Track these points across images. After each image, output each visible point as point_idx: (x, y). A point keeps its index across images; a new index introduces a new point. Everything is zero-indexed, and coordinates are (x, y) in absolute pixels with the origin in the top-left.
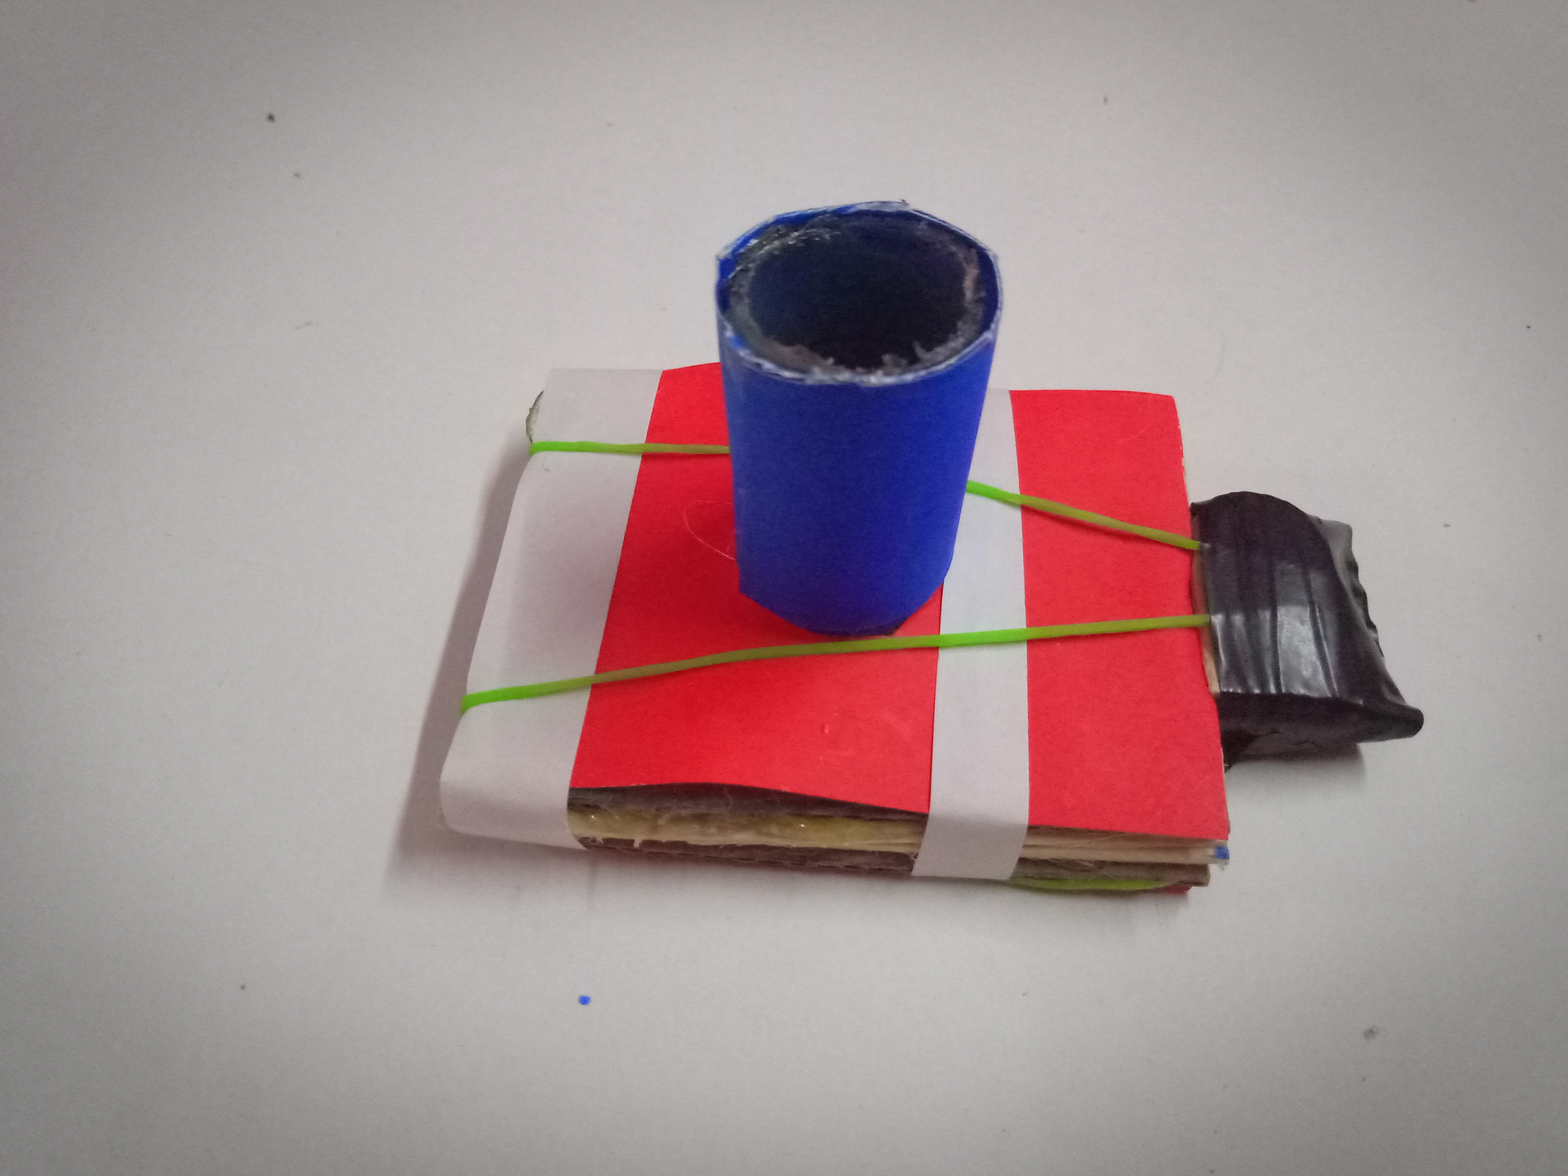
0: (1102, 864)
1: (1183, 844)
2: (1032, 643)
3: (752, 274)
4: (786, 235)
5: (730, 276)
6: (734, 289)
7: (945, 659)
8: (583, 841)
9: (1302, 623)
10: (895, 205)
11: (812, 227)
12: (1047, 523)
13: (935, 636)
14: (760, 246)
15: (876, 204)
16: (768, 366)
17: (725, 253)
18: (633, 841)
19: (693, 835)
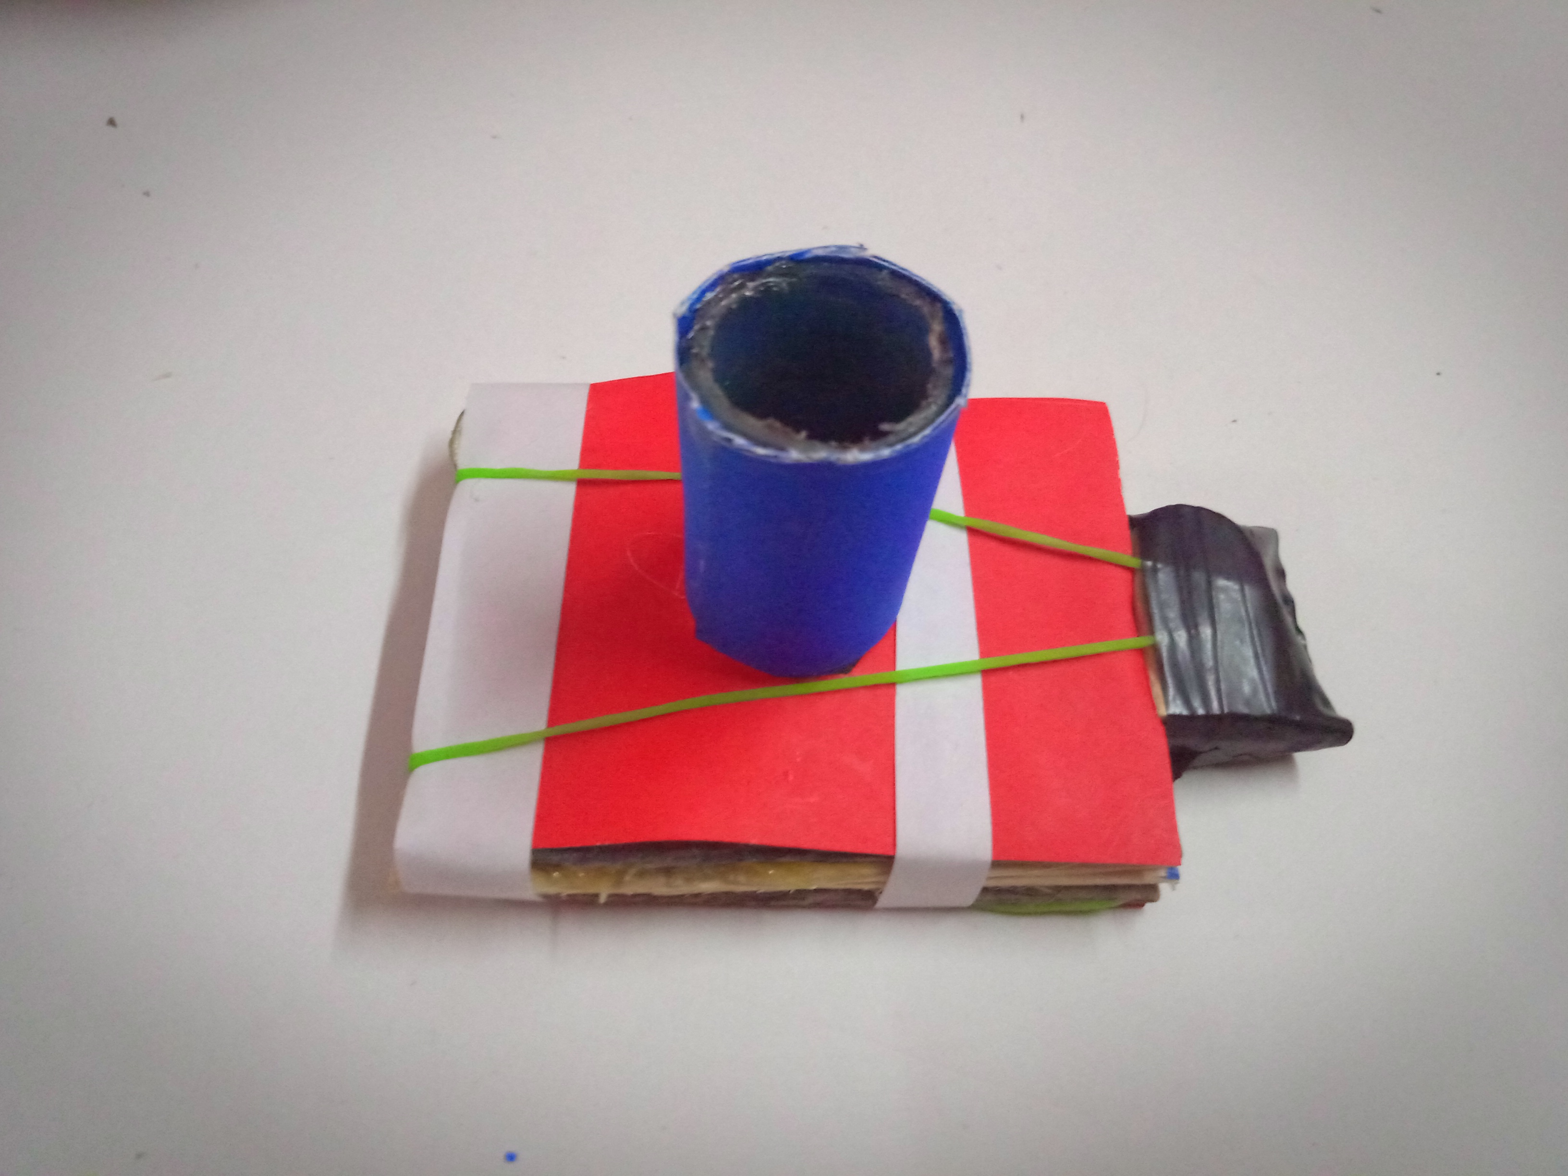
0: (1058, 889)
1: (1137, 871)
2: (986, 673)
3: (711, 333)
4: (742, 286)
5: (691, 335)
6: (695, 351)
7: (904, 695)
8: (546, 896)
9: (1242, 641)
10: (853, 250)
11: (770, 275)
12: (993, 544)
13: (892, 673)
14: (717, 300)
15: (834, 249)
16: (739, 441)
17: (683, 310)
18: (596, 896)
19: (659, 887)
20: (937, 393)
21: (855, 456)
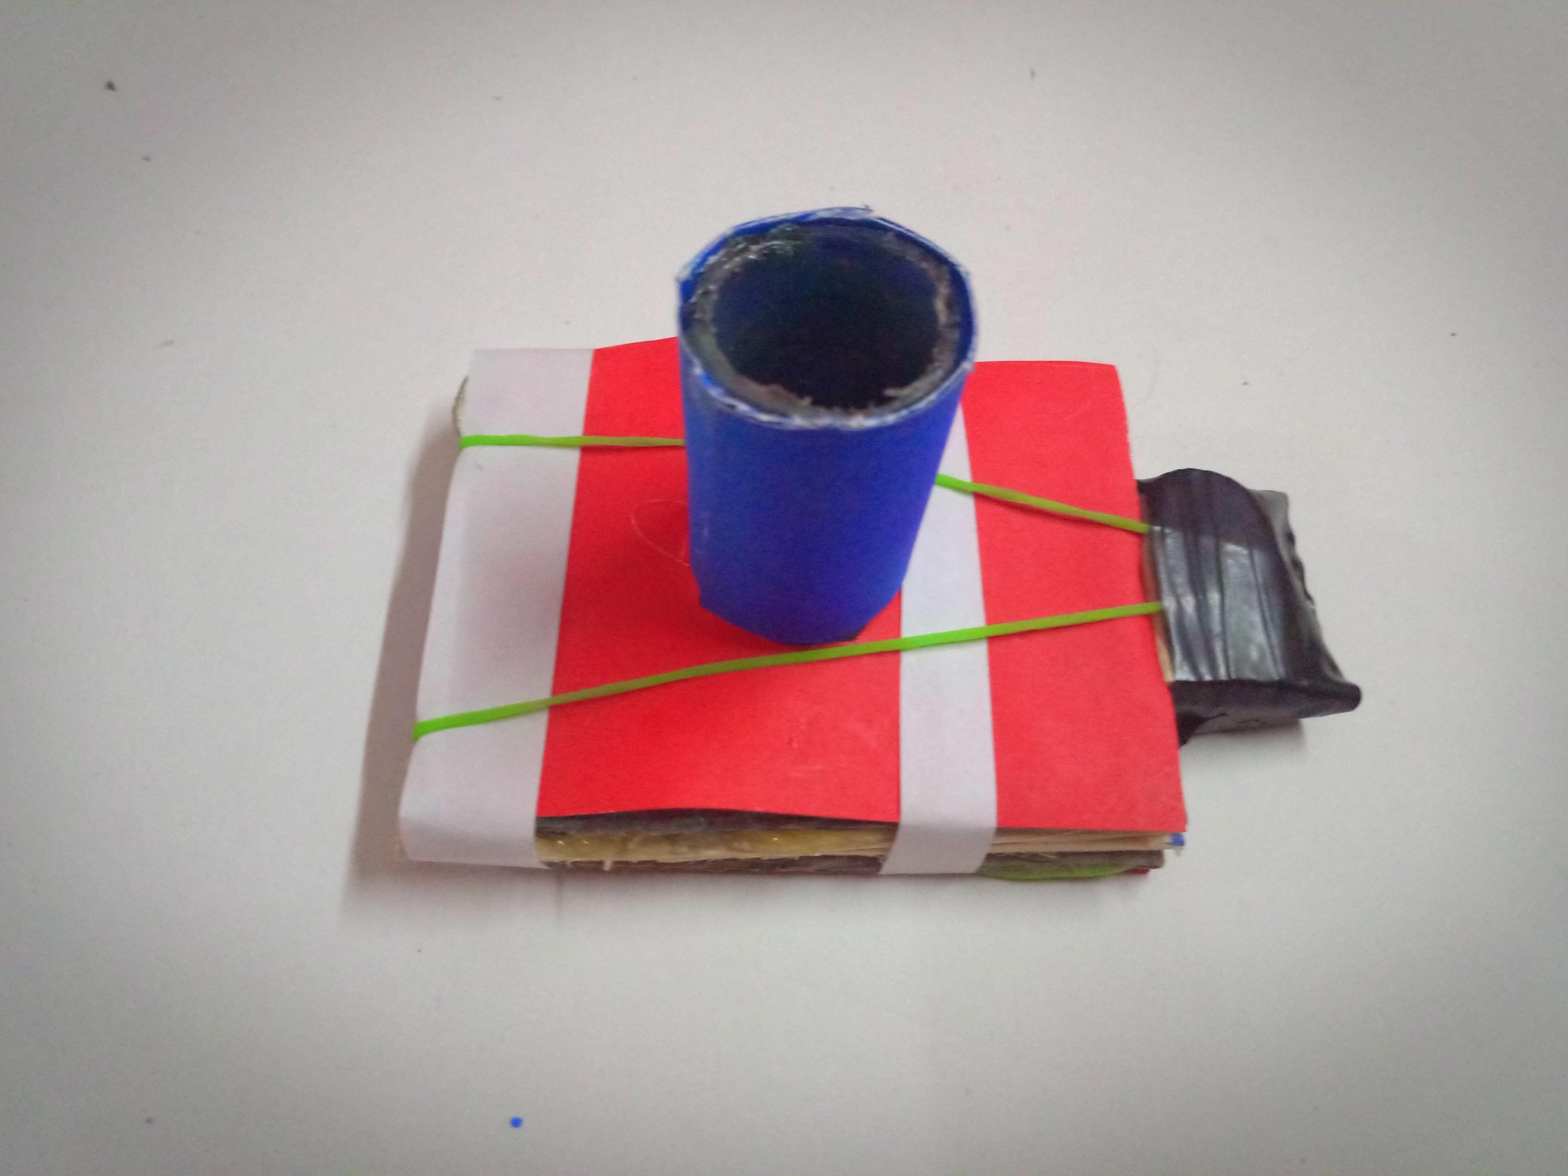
0: (1063, 855)
1: (1142, 838)
2: (992, 640)
3: (714, 297)
4: (746, 250)
5: (694, 299)
6: (698, 316)
7: (908, 661)
8: (550, 864)
9: (1250, 606)
10: (859, 212)
11: (775, 238)
12: (1000, 510)
13: (896, 641)
14: (720, 264)
15: (838, 211)
16: (743, 408)
17: (685, 274)
18: (601, 863)
19: (663, 854)
20: (943, 357)
21: (860, 422)
